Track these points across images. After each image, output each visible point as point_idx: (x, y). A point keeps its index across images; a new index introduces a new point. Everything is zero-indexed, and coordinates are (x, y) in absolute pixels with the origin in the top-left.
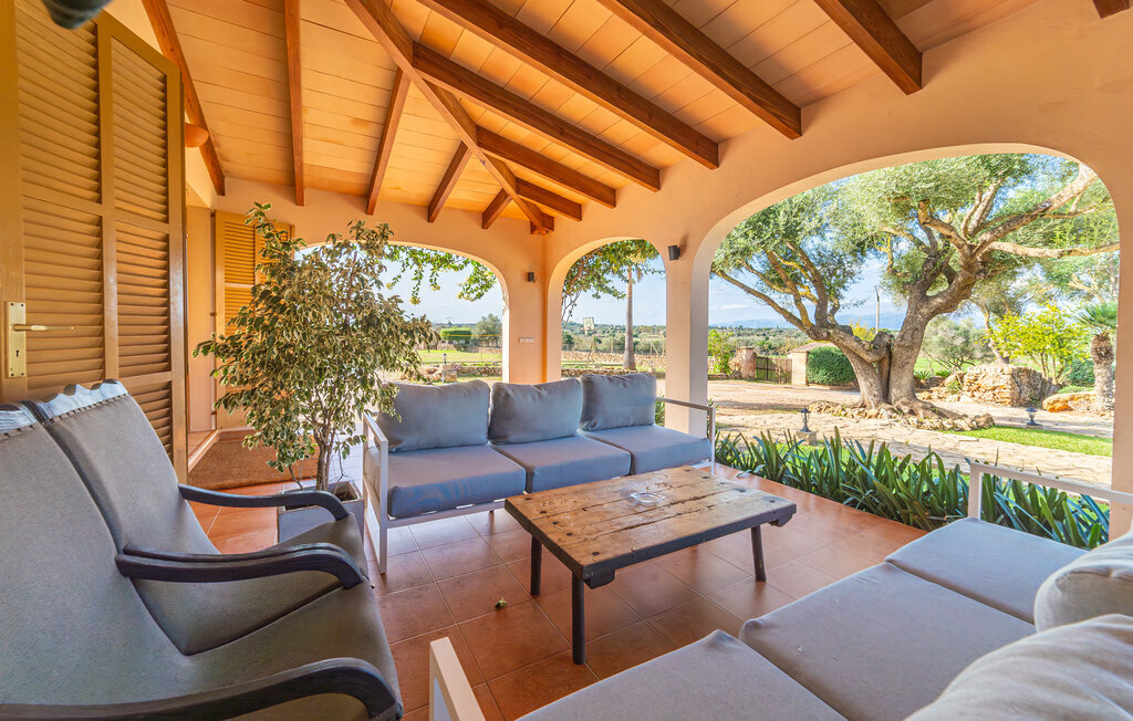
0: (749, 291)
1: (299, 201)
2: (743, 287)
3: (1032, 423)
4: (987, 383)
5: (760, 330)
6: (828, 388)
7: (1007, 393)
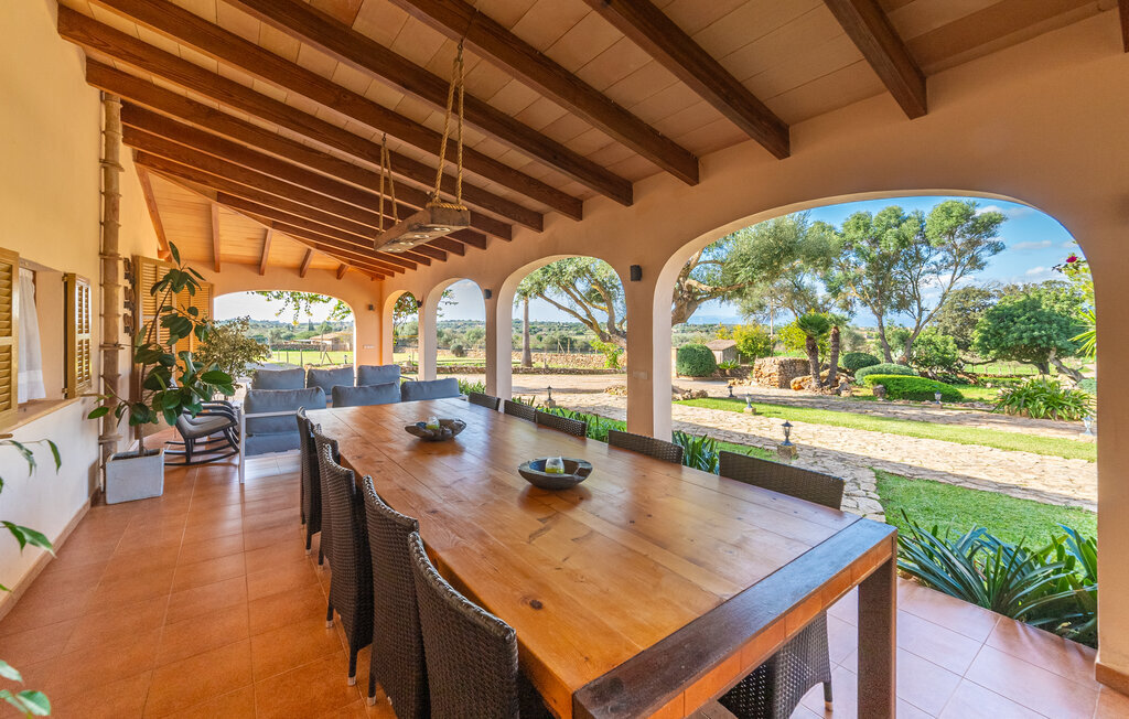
0: (560, 307)
1: (217, 270)
2: (556, 304)
3: (731, 396)
4: (765, 371)
5: (705, 326)
6: (691, 379)
7: (776, 378)
